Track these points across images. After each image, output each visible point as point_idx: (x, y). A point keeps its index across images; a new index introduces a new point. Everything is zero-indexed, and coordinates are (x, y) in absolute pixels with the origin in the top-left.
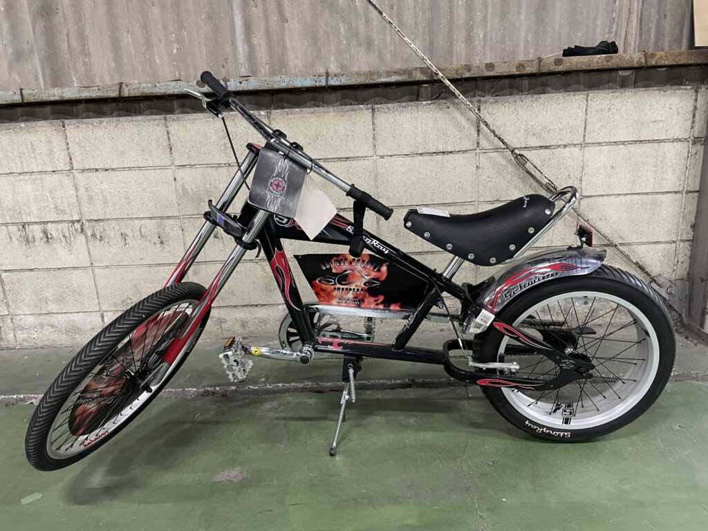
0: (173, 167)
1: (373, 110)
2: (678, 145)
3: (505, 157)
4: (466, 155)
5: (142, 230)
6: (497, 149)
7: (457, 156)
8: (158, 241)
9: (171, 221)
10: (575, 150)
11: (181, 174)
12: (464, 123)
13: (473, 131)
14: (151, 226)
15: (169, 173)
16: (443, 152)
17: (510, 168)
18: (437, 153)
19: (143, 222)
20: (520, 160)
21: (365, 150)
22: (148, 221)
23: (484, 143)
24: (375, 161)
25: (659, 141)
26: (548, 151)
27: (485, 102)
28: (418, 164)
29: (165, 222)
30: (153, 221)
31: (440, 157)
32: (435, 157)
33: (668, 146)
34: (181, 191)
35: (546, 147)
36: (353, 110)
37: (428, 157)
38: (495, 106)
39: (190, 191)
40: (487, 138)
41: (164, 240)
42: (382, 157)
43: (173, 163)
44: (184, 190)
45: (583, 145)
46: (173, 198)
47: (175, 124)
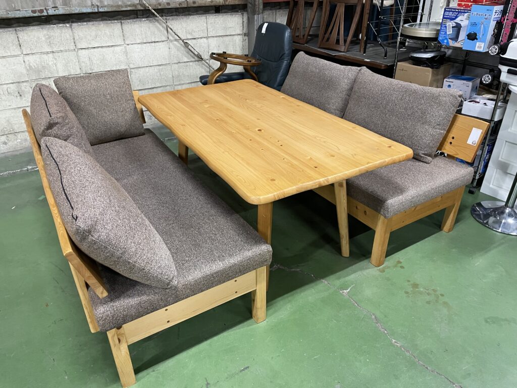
0: (22, 55)
1: (121, 23)
2: (239, 36)
3: (179, 43)
4: (164, 43)
5: (9, 90)
6: (176, 40)
7: (160, 43)
8: (18, 95)
9: (25, 84)
10: (205, 40)
11: (27, 58)
12: (161, 28)
13: (166, 32)
14: (13, 87)
15: (21, 59)
16: (154, 42)
17: (182, 48)
18: (152, 42)
19: (9, 86)
20: (186, 45)
21: (120, 42)
22: (11, 85)
23: (171, 38)
24: (125, 47)
25: (233, 35)
26: (195, 40)
27: (169, 19)
28: (144, 47)
29: (21, 84)
30: (14, 85)
31: (153, 44)
32: (151, 44)
33: (236, 37)
34: (28, 68)
35: (194, 39)
36: (112, 23)
37: (148, 44)
38: (173, 21)
39: (33, 67)
40: (171, 35)
41: (21, 94)
42: (128, 45)
43: (22, 53)
44: (30, 66)
45: (207, 38)
46: (25, 71)
47: (22, 33)
